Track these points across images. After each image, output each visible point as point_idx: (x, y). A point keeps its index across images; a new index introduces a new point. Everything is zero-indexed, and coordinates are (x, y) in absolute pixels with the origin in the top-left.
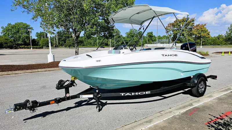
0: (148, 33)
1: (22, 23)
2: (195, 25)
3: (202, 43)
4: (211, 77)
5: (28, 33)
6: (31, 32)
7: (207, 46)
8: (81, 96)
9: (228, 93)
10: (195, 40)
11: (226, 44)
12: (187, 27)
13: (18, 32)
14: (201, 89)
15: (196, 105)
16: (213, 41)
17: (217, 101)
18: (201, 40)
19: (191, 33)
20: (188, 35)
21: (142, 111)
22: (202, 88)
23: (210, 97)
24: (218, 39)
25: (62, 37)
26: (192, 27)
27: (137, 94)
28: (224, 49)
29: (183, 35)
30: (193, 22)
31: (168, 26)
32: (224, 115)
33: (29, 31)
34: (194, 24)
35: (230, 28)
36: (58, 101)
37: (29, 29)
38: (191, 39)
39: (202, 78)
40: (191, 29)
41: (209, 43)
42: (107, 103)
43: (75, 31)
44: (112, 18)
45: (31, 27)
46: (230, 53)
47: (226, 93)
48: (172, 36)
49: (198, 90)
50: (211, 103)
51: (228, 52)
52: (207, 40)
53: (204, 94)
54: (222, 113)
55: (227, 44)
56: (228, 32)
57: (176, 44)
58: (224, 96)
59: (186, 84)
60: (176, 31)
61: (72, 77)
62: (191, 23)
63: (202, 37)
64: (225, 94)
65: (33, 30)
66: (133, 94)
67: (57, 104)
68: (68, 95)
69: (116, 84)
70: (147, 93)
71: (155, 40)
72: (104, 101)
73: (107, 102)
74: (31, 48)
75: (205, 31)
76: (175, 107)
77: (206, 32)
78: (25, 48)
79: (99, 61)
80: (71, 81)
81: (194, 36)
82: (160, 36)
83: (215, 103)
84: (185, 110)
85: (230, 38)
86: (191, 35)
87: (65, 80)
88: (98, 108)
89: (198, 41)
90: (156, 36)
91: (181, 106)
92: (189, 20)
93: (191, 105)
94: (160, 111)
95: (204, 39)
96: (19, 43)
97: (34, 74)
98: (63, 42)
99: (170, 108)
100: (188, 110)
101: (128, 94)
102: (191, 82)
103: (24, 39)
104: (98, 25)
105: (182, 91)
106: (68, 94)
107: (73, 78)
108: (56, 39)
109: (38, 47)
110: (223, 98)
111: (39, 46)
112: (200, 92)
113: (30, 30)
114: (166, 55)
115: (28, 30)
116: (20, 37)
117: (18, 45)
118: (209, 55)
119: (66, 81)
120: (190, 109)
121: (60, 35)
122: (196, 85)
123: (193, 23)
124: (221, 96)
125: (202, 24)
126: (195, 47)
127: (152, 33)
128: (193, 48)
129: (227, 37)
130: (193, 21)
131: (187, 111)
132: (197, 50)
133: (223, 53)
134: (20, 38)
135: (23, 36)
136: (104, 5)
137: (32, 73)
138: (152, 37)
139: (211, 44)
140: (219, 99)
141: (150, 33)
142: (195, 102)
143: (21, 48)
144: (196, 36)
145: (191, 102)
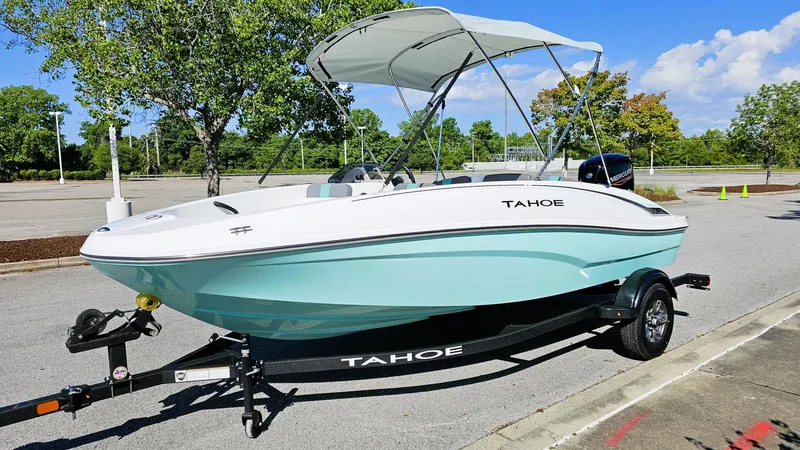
0: (475, 125)
1: (29, 88)
2: (629, 96)
3: (655, 157)
4: (687, 279)
5: (50, 123)
6: (61, 119)
7: (670, 168)
8: (181, 376)
9: (753, 342)
10: (630, 149)
11: (731, 160)
12: (604, 105)
13: (14, 120)
14: (654, 326)
15: (637, 397)
16: (688, 152)
17: (714, 375)
18: (650, 149)
19: (616, 125)
20: (605, 130)
21: (430, 425)
22: (659, 324)
23: (689, 358)
24: (706, 143)
25: (176, 137)
26: (620, 103)
27: (409, 357)
28: (724, 178)
29: (589, 131)
30: (621, 87)
31: (537, 99)
32: (744, 441)
33: (54, 117)
34: (624, 95)
35: (743, 108)
36: (75, 400)
37: (55, 109)
38: (619, 145)
39: (657, 287)
40: (617, 109)
41: (678, 159)
42: (297, 394)
43: (206, 115)
44: (320, 63)
45: (60, 102)
46: (745, 189)
47: (742, 341)
48: (554, 135)
49: (642, 333)
50: (694, 388)
51: (739, 189)
52: (671, 149)
53: (665, 346)
54: (738, 433)
55: (735, 160)
56: (737, 121)
57: (566, 161)
58: (740, 355)
59: (597, 311)
60: (567, 117)
61: (139, 297)
62: (616, 89)
63: (653, 138)
64: (741, 349)
65: (70, 113)
66: (393, 359)
67: (71, 413)
68: (120, 374)
69: (319, 322)
70: (448, 352)
71: (500, 149)
72: (284, 388)
73: (295, 390)
74: (62, 180)
75: (662, 117)
76: (561, 404)
77: (665, 121)
78: (39, 178)
79: (246, 229)
80: (138, 313)
81: (626, 135)
82: (514, 135)
83: (708, 386)
84: (596, 422)
85: (745, 142)
86: (617, 130)
87: (105, 309)
88: (249, 422)
89: (642, 150)
90: (502, 135)
91: (580, 400)
92: (610, 78)
93: (618, 396)
94: (500, 425)
95: (662, 145)
96: (16, 159)
97: (40, 277)
98: (178, 155)
99: (538, 411)
100: (605, 421)
101: (374, 359)
102: (617, 302)
103: (36, 146)
104: (290, 92)
105: (586, 336)
106: (120, 368)
107: (144, 300)
108: (153, 144)
109: (88, 173)
110: (734, 365)
111: (92, 170)
112: (652, 340)
113: (58, 113)
114: (519, 203)
115: (51, 113)
116: (20, 137)
117: (13, 165)
118: (677, 198)
119: (112, 315)
120: (614, 416)
121: (169, 132)
122: (637, 314)
123: (622, 92)
124: (727, 355)
125: (653, 95)
126: (629, 171)
127: (487, 126)
128: (621, 176)
129: (735, 137)
130: (623, 82)
131: (602, 425)
132: (636, 182)
133: (724, 190)
134: (22, 143)
135: (32, 135)
136: (309, 24)
137: (33, 274)
138: (489, 137)
139: (683, 163)
140: (723, 367)
141: (482, 124)
142: (632, 383)
143: (21, 178)
144: (631, 135)
145: (619, 381)
